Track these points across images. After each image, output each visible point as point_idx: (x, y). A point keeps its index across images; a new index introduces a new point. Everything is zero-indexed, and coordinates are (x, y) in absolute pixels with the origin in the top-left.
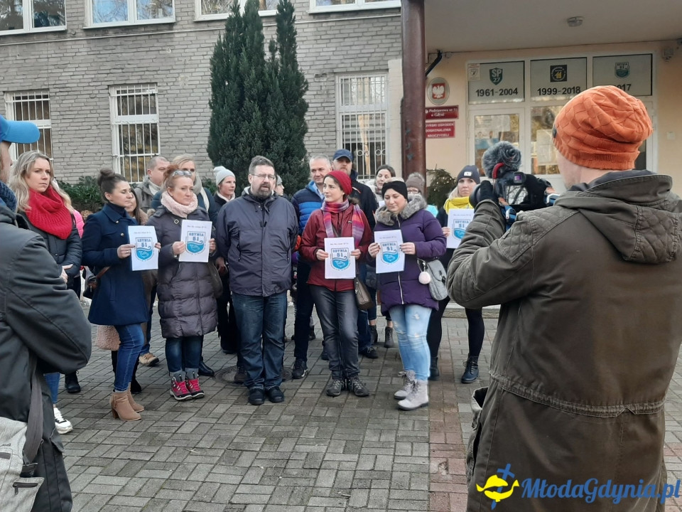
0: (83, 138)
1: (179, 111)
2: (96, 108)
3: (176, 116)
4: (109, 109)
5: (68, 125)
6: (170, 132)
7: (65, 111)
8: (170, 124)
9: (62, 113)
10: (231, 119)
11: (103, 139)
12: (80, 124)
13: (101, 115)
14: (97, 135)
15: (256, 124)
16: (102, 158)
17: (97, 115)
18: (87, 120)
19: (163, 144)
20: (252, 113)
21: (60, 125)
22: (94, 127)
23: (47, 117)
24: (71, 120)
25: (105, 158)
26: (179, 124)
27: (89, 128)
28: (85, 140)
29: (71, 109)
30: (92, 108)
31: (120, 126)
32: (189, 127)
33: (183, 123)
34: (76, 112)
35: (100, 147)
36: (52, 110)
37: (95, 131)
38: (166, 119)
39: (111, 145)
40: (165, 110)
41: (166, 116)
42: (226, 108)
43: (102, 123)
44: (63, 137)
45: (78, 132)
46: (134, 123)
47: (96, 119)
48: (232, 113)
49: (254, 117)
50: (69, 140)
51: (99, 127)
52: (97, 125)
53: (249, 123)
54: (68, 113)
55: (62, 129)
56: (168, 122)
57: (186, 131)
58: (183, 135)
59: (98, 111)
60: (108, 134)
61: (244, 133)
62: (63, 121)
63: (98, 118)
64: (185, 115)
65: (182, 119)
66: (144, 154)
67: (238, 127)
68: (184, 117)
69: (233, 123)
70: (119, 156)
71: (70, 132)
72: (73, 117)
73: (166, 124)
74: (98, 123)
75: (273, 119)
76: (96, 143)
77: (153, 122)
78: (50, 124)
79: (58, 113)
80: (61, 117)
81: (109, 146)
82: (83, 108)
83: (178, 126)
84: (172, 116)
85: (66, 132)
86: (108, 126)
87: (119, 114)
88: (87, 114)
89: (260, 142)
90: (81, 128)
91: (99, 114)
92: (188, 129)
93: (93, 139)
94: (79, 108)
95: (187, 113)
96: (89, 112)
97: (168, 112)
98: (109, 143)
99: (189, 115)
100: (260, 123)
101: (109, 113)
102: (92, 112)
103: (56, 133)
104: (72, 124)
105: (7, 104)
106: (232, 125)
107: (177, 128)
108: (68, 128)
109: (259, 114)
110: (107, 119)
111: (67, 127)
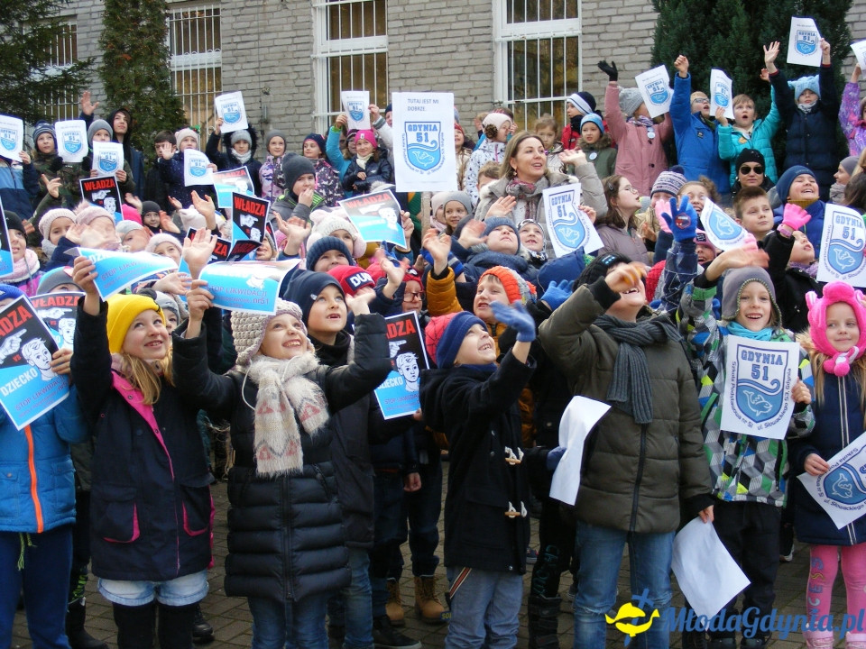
0: (442, 68)
1: (621, 11)
2: (467, 10)
3: (615, 20)
4: (490, 11)
5: (417, 44)
6: (603, 52)
7: (413, 19)
8: (603, 37)
9: (408, 23)
10: (693, 30)
11: (478, 69)
12: (438, 42)
13: (476, 24)
14: (466, 63)
15: (738, 40)
16: (475, 107)
17: (468, 24)
18: (450, 34)
19: (589, 77)
20: (731, 17)
21: (404, 46)
22: (463, 48)
23: (381, 32)
24: (422, 36)
25: (480, 107)
26: (619, 36)
27: (454, 48)
28: (445, 72)
29: (423, 14)
30: (459, 10)
31: (509, 43)
32: (639, 42)
33: (627, 35)
34: (432, 20)
35: (470, 85)
36: (390, 17)
37: (463, 55)
38: (596, 29)
39: (492, 81)
40: (593, 10)
41: (595, 21)
42: (680, 12)
43: (477, 39)
44: (408, 67)
45: (434, 58)
46: (535, 37)
47: (466, 32)
48: (693, 20)
49: (733, 26)
50: (417, 74)
51: (472, 46)
52: (467, 44)
53: (726, 36)
54: (417, 22)
55: (407, 53)
56: (599, 34)
57: (633, 50)
58: (626, 58)
59: (472, 16)
60: (487, 60)
61: (716, 58)
62: (408, 37)
63: (469, 29)
64: (631, 18)
65: (626, 27)
66: (552, 99)
67: (705, 47)
68: (630, 23)
69: (695, 38)
70: (506, 102)
71: (419, 59)
72: (425, 28)
73: (595, 38)
74: (468, 40)
75: (773, 28)
76: (465, 78)
77: (570, 34)
78: (386, 45)
79: (401, 24)
80: (406, 30)
81: (488, 84)
82: (444, 12)
83: (617, 40)
84: (607, 21)
85: (412, 59)
86: (488, 45)
87: (509, 21)
88: (450, 23)
89: (744, 75)
90: (439, 50)
91: (473, 21)
92: (637, 47)
93: (460, 70)
94: (437, 13)
95: (635, 14)
96: (453, 19)
97: (599, 13)
98: (487, 76)
99: (639, 17)
100: (746, 38)
101: (491, 19)
102: (460, 18)
103: (396, 61)
104: (423, 44)
105: (315, 8)
106: (693, 44)
107: (614, 44)
108: (418, 51)
109: (744, 19)
110: (485, 31)
111: (415, 49)
